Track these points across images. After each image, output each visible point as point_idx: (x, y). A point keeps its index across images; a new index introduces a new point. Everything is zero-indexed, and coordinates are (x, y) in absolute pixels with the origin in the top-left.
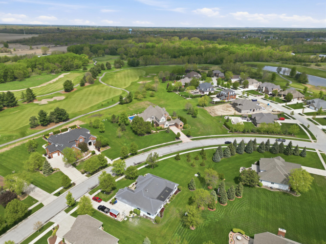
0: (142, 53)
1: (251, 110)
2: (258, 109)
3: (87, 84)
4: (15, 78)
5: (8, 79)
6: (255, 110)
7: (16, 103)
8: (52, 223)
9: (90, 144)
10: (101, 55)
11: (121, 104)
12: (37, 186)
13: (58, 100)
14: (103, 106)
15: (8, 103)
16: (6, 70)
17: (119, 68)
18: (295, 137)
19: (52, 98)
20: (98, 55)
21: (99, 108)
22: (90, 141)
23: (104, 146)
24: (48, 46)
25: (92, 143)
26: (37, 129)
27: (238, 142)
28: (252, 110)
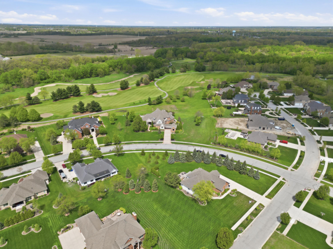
0: (217, 58)
1: (260, 128)
2: (269, 129)
3: (142, 85)
4: (97, 75)
5: (93, 75)
6: (266, 128)
7: (80, 94)
8: (31, 172)
9: (93, 130)
10: (181, 59)
11: (150, 104)
12: (42, 149)
13: (110, 95)
14: (134, 104)
15: (74, 93)
16: (92, 68)
17: (184, 72)
18: (275, 161)
19: (107, 93)
20: (177, 59)
21: (130, 106)
22: (93, 128)
23: (102, 134)
24: (147, 48)
25: (95, 130)
26: (76, 114)
27: (211, 153)
28: (262, 128)
